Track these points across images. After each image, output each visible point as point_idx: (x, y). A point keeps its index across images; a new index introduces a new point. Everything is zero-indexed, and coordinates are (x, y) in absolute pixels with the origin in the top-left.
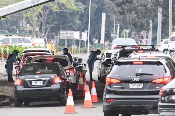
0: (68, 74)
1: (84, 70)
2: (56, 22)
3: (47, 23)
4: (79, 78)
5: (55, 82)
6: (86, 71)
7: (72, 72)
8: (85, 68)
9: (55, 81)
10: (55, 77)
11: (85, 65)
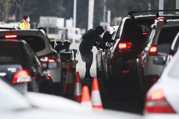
0: (45, 65)
1: (73, 59)
2: (35, 9)
3: (25, 10)
4: (66, 74)
5: (18, 81)
6: (77, 62)
7: (54, 61)
8: (75, 57)
9: (17, 79)
10: (18, 70)
11: (75, 51)
